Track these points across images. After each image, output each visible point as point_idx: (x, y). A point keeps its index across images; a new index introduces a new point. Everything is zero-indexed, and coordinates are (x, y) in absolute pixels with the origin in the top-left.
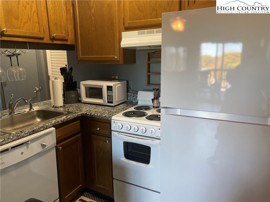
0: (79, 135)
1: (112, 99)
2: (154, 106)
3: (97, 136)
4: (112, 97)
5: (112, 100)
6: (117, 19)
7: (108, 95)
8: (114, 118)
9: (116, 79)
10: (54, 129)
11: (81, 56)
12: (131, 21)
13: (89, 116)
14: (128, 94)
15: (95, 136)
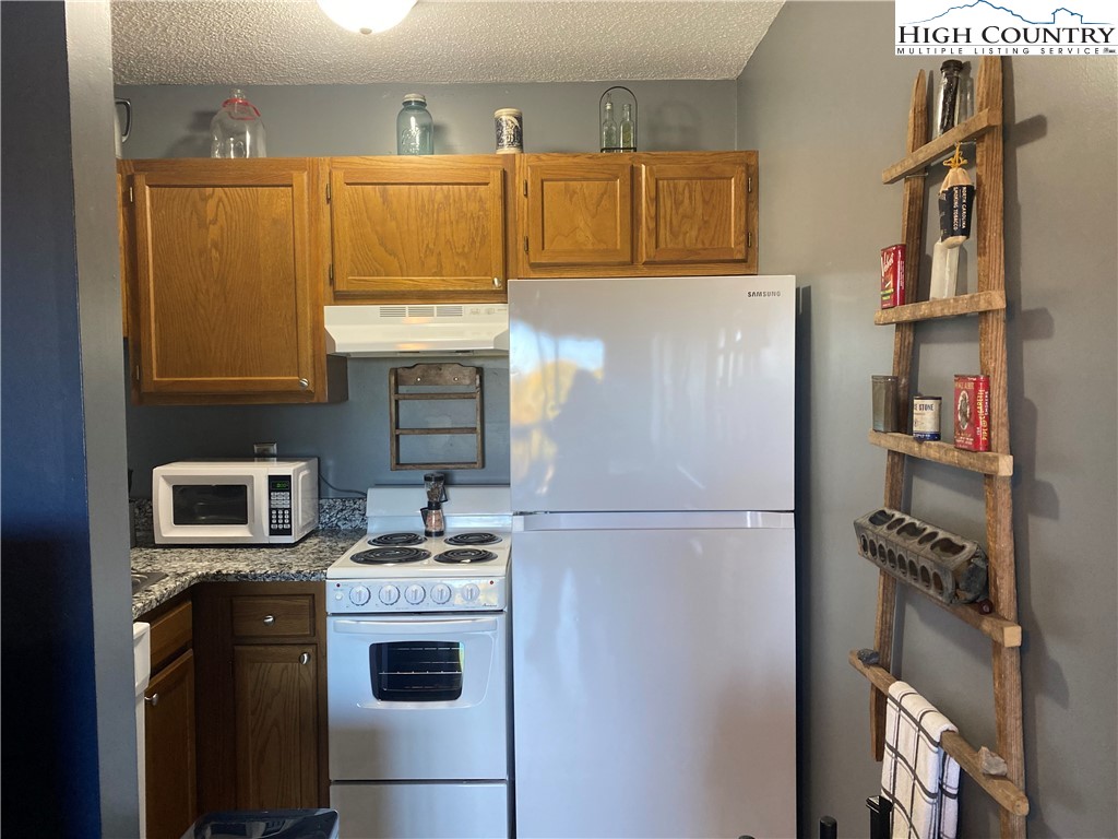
0: (189, 654)
1: (290, 519)
2: (429, 529)
3: (259, 648)
4: (287, 512)
5: (290, 523)
6: (307, 266)
7: (272, 506)
8: (331, 572)
9: (273, 456)
10: (146, 629)
11: (155, 379)
12: (359, 275)
13: (230, 579)
14: (322, 502)
15: (252, 648)
